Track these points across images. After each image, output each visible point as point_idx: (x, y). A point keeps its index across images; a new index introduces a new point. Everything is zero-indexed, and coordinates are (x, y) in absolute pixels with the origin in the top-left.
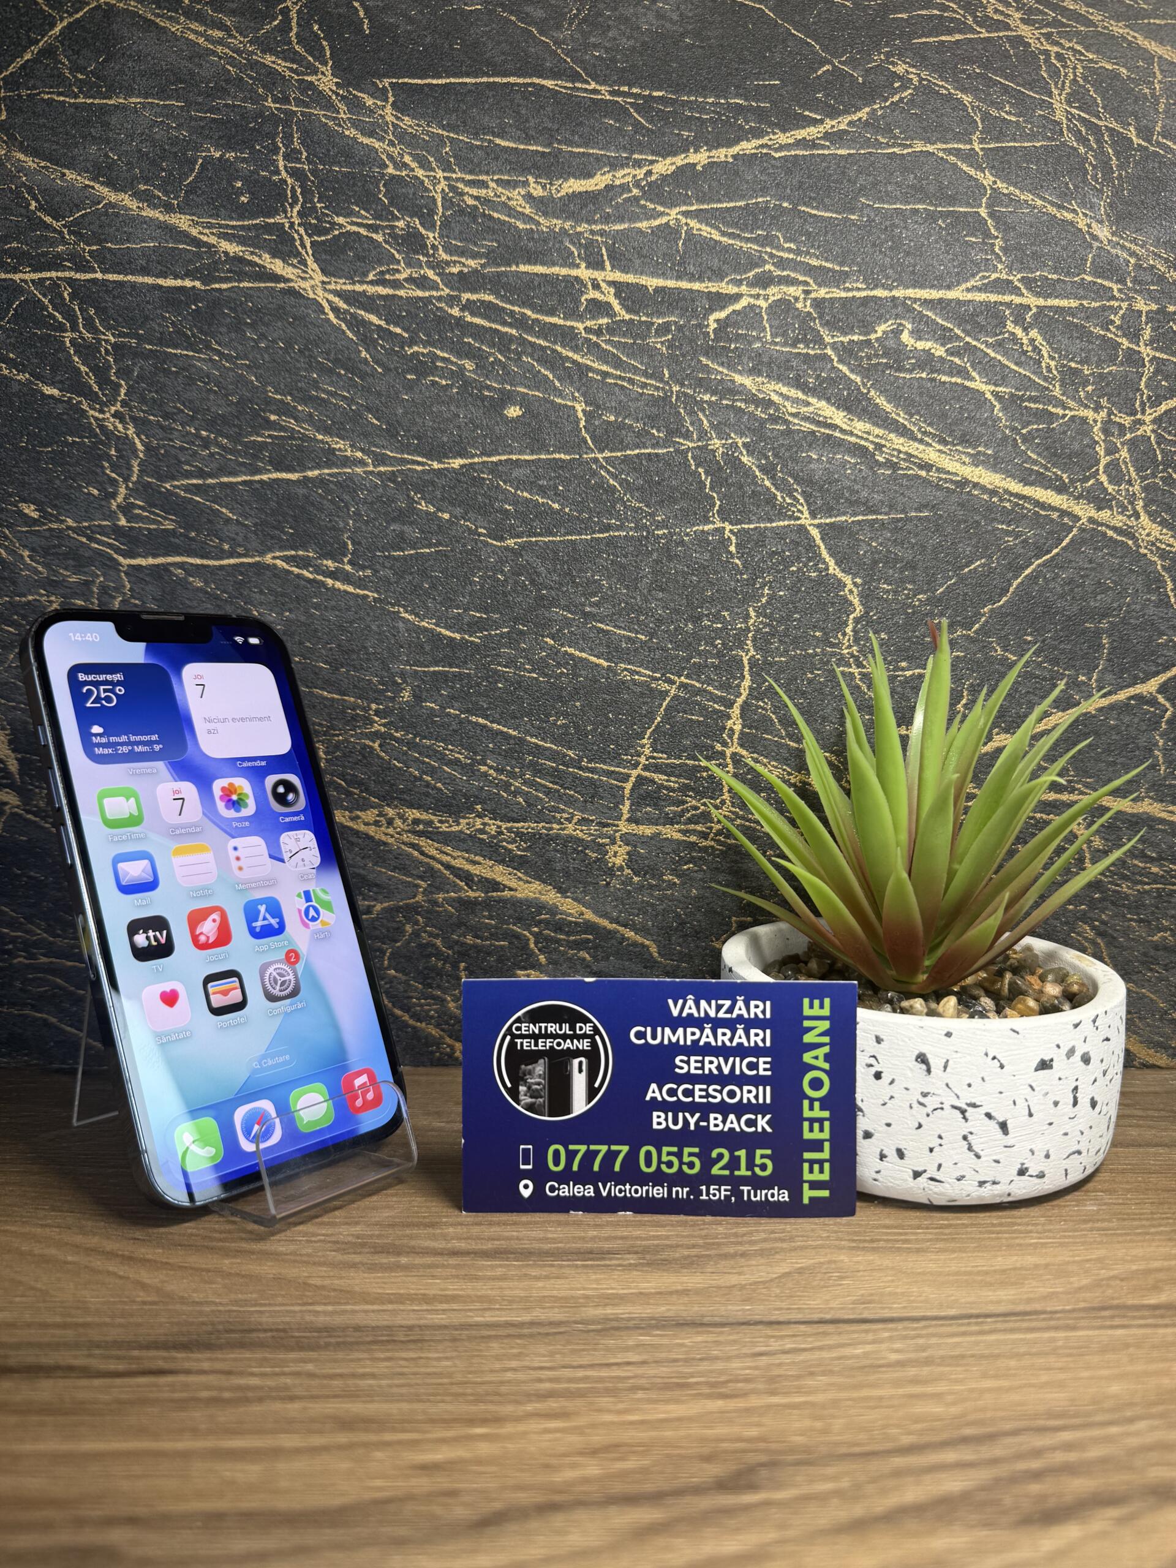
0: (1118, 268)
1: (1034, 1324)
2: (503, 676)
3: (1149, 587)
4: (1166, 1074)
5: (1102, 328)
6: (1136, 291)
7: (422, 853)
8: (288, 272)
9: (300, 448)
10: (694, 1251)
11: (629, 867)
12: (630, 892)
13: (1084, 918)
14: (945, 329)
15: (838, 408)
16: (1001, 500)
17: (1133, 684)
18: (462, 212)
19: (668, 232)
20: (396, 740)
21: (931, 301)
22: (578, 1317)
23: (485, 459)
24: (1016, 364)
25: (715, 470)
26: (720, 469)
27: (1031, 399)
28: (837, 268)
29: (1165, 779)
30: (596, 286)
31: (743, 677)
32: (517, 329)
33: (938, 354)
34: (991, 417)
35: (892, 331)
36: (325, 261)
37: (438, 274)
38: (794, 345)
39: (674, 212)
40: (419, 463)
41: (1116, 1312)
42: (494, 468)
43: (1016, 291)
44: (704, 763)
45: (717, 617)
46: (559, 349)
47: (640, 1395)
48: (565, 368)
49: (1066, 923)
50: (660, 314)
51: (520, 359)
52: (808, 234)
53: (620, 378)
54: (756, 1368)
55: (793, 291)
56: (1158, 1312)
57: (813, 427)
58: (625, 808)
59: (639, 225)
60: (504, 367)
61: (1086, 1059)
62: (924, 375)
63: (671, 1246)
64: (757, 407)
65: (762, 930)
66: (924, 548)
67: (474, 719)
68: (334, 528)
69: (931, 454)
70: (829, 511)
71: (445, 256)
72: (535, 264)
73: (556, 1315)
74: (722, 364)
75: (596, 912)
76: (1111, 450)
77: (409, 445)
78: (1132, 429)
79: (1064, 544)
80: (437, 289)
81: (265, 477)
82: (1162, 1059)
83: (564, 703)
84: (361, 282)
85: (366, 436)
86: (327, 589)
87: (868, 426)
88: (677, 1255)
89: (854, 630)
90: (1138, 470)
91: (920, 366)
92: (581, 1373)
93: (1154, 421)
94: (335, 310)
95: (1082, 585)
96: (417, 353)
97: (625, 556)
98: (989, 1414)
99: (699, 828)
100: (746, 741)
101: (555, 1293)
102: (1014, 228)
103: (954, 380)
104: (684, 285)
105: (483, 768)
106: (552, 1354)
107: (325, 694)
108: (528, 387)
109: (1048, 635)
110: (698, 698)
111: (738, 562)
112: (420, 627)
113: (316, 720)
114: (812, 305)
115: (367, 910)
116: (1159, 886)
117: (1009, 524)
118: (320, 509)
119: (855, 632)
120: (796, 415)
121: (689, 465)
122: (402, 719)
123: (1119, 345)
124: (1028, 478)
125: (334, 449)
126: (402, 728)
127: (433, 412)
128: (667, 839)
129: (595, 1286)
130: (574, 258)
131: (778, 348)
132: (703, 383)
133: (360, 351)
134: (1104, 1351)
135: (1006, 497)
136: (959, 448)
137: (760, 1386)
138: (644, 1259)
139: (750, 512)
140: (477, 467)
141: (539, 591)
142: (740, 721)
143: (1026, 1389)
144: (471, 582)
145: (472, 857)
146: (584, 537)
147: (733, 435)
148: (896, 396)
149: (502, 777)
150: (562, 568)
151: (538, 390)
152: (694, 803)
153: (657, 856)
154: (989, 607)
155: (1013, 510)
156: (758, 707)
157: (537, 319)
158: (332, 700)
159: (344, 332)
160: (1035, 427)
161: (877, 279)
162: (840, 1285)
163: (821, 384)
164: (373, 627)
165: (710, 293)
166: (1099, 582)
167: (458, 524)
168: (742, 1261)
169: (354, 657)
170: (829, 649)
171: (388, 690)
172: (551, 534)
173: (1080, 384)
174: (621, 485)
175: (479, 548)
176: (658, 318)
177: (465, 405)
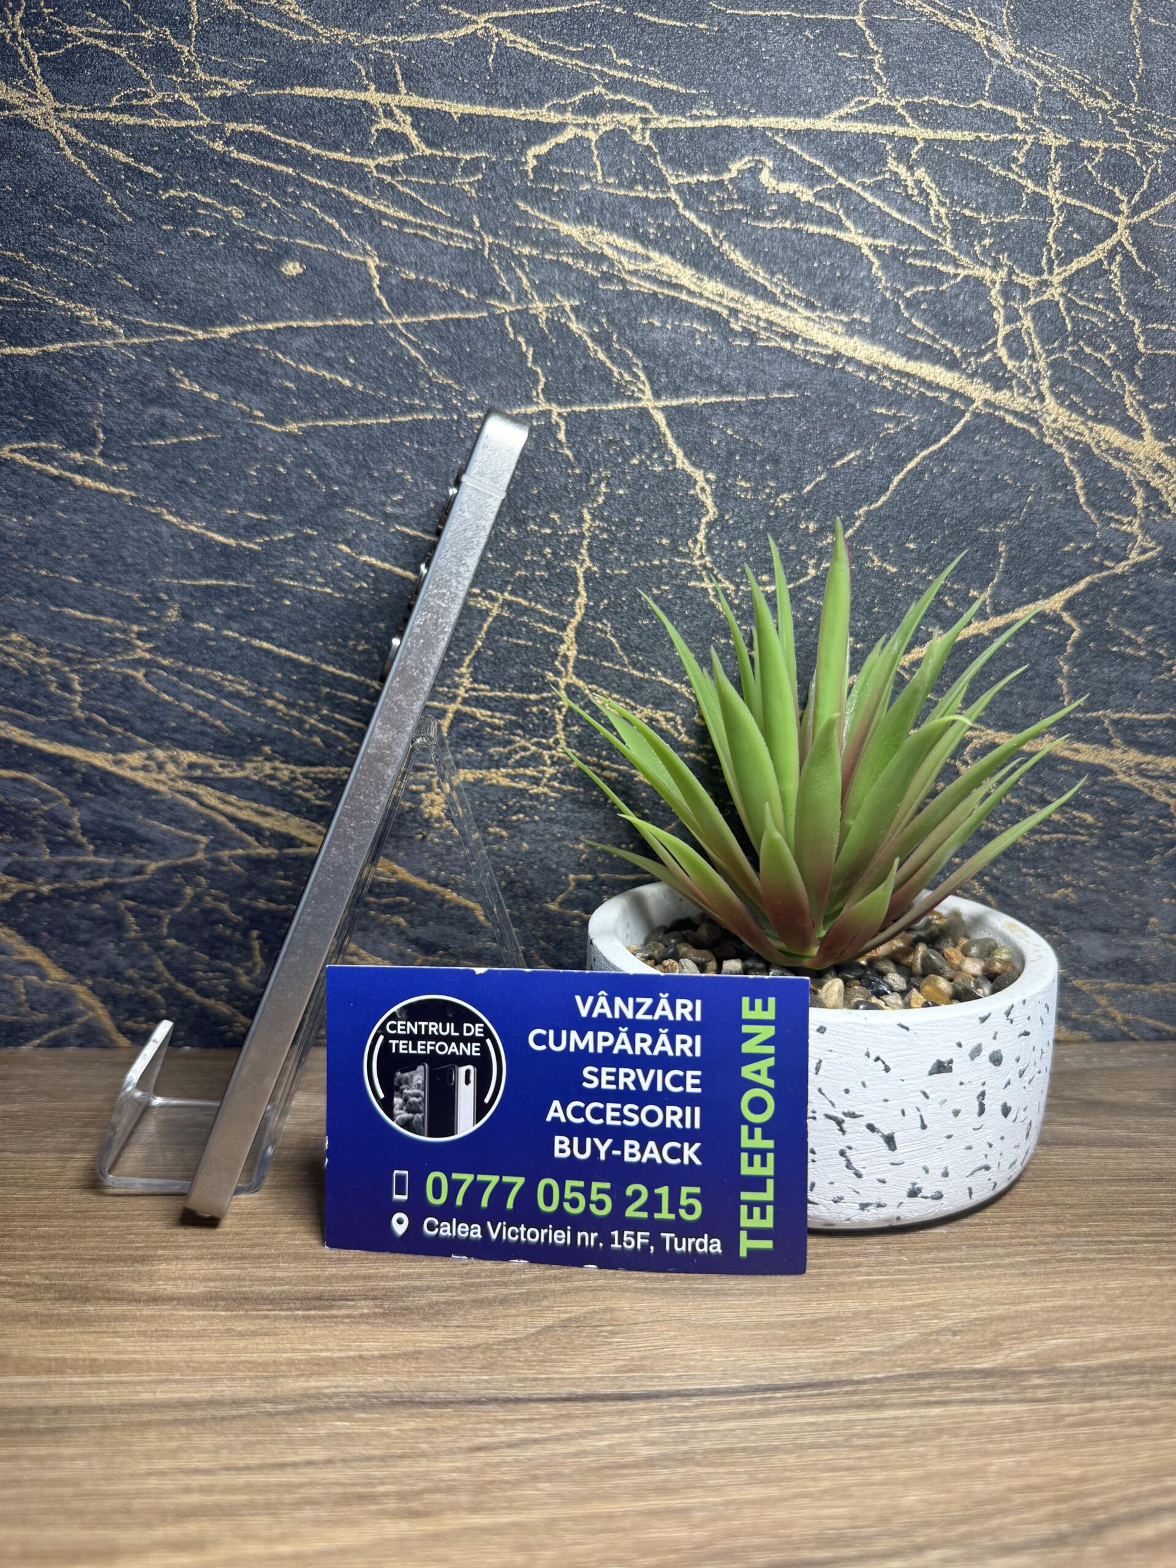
0: (1023, 92)
1: (834, 1400)
2: (288, 592)
3: (1054, 483)
5: (1003, 166)
6: (1044, 122)
7: (202, 803)
8: (14, 96)
9: (37, 317)
10: (446, 1296)
11: (448, 818)
12: (449, 848)
14: (814, 167)
15: (684, 264)
16: (880, 379)
17: (1036, 599)
18: (221, 19)
19: (475, 45)
20: (164, 668)
21: (797, 132)
22: (270, 1393)
23: (261, 327)
24: (900, 211)
25: (537, 340)
26: (544, 338)
27: (916, 254)
28: (683, 90)
30: (389, 114)
31: (577, 594)
32: (294, 167)
33: (804, 198)
34: (868, 277)
35: (750, 169)
36: (57, 82)
37: (196, 99)
38: (631, 187)
39: (482, 19)
40: (180, 333)
41: (937, 1381)
42: (270, 337)
43: (901, 121)
44: (533, 697)
45: (546, 521)
46: (346, 191)
47: (308, 1513)
48: (354, 216)
50: (467, 148)
51: (298, 204)
52: (647, 48)
53: (421, 226)
54: (468, 1470)
55: (629, 119)
56: (989, 1381)
57: (655, 288)
59: (440, 36)
60: (279, 214)
61: (996, 1059)
62: (788, 225)
64: (587, 263)
66: (788, 436)
67: (256, 643)
68: (80, 414)
69: (797, 320)
70: (676, 392)
71: (204, 77)
72: (313, 86)
73: (245, 1389)
74: (544, 210)
75: (411, 870)
76: (1012, 317)
77: (167, 310)
78: (1038, 292)
79: (955, 431)
80: (195, 117)
83: (366, 624)
84: (103, 110)
85: (115, 301)
86: (76, 487)
87: (721, 287)
88: (423, 1301)
89: (707, 537)
90: (1044, 342)
91: (783, 213)
93: (1064, 283)
94: (72, 144)
95: (975, 482)
96: (174, 198)
97: (433, 445)
99: (530, 772)
100: (583, 670)
101: (255, 1357)
102: (898, 43)
103: (824, 230)
104: (497, 112)
105: (270, 703)
106: (218, 1449)
107: (78, 614)
108: (310, 239)
109: (934, 542)
110: (525, 619)
111: (568, 452)
112: (186, 532)
113: (70, 646)
114: (651, 137)
115: (140, 871)
116: (1060, 835)
117: (889, 409)
118: (64, 391)
119: (709, 539)
120: (634, 273)
121: (507, 334)
122: (169, 643)
123: (1023, 187)
124: (912, 351)
125: (78, 318)
126: (170, 654)
127: (195, 270)
128: (491, 785)
129: (308, 1347)
130: (360, 78)
131: (611, 190)
132: (522, 234)
133: (105, 196)
134: (909, 1440)
135: (886, 374)
136: (829, 314)
137: (464, 1498)
138: (381, 1306)
139: (581, 391)
140: (249, 336)
141: (328, 487)
142: (575, 646)
143: (799, 1501)
144: (247, 477)
145: (262, 808)
146: (381, 421)
147: (558, 297)
148: (754, 249)
149: (294, 713)
150: (357, 459)
151: (322, 243)
152: (523, 742)
153: (481, 805)
154: (865, 508)
155: (894, 390)
156: (595, 629)
157: (318, 155)
158: (87, 621)
159: (84, 173)
160: (921, 289)
161: (731, 104)
162: (609, 1343)
163: (663, 235)
164: (131, 533)
165: (528, 121)
166: (995, 479)
167: (227, 406)
168: (499, 1310)
169: (111, 569)
170: (677, 560)
171: (151, 608)
172: (342, 416)
173: (975, 236)
174: (425, 357)
175: (256, 436)
176: (465, 153)
177: (234, 262)
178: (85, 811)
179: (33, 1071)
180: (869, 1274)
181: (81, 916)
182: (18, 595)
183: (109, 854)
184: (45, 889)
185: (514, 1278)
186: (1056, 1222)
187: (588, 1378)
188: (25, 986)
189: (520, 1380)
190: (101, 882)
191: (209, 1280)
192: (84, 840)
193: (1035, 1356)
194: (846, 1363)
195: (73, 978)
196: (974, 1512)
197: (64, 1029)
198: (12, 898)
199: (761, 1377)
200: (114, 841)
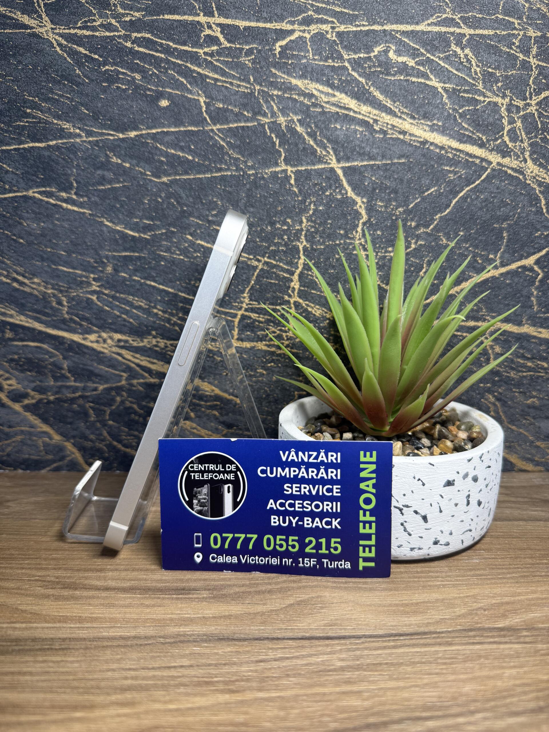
0: (518, 10)
1: (428, 641)
2: (163, 258)
3: (531, 203)
4: (530, 475)
5: (508, 47)
6: (529, 24)
7: (124, 358)
8: (32, 23)
9: (44, 129)
10: (243, 589)
13: (489, 391)
14: (415, 49)
15: (352, 98)
16: (447, 152)
17: (521, 259)
20: (105, 294)
21: (407, 32)
22: (162, 634)
23: (149, 131)
24: (457, 70)
25: (281, 135)
26: (284, 134)
27: (465, 91)
28: (351, 12)
29: (537, 313)
30: (210, 27)
31: (299, 258)
32: (165, 54)
33: (410, 64)
34: (441, 103)
35: (384, 50)
36: (52, 15)
37: (118, 22)
38: (326, 61)
40: (111, 135)
41: (478, 633)
42: (154, 137)
43: (458, 25)
44: (278, 307)
45: (285, 223)
46: (189, 65)
47: (182, 690)
48: (193, 77)
49: (479, 394)
50: (247, 43)
51: (167, 72)
53: (225, 82)
54: (256, 671)
55: (325, 27)
56: (502, 633)
57: (338, 110)
58: (236, 332)
60: (158, 77)
61: (475, 479)
62: (402, 78)
63: (230, 586)
64: (305, 98)
65: (307, 400)
66: (402, 180)
67: (148, 282)
68: (65, 174)
69: (406, 125)
70: (348, 159)
71: (122, 11)
72: (174, 14)
73: (151, 632)
74: (284, 73)
75: (221, 389)
76: (512, 122)
77: (105, 124)
78: (524, 109)
79: (483, 178)
80: (118, 31)
81: (26, 146)
82: (530, 467)
84: (74, 28)
85: (81, 120)
86: (63, 209)
87: (369, 109)
88: (232, 591)
89: (362, 229)
90: (527, 134)
91: (400, 72)
92: (151, 673)
93: (537, 104)
94: (60, 45)
95: (492, 202)
96: (108, 69)
97: (231, 187)
98: (387, 707)
100: (302, 294)
101: (155, 616)
103: (420, 80)
104: (261, 25)
105: (155, 311)
106: (139, 659)
107: (65, 269)
108: (173, 89)
109: (472, 232)
110: (275, 270)
111: (295, 189)
112: (115, 230)
113: (61, 284)
114: (336, 36)
115: (95, 389)
116: (532, 373)
117: (451, 166)
118: (57, 164)
119: (363, 231)
120: (328, 103)
121: (267, 133)
122: (108, 283)
123: (518, 57)
124: (462, 139)
125: (64, 128)
126: (109, 288)
127: (118, 105)
128: (259, 350)
129: (179, 612)
130: (196, 10)
131: (316, 62)
132: (274, 84)
133: (76, 70)
134: (465, 661)
135: (449, 150)
136: (422, 121)
137: (254, 684)
138: (212, 594)
139: (302, 160)
140: (144, 136)
141: (182, 208)
142: (298, 283)
143: (413, 689)
144: (144, 203)
145: (152, 360)
146: (207, 176)
147: (291, 115)
148: (385, 90)
149: (166, 316)
150: (195, 194)
151: (178, 90)
152: (273, 329)
153: (254, 359)
154: (439, 215)
155: (453, 158)
156: (308, 275)
157: (176, 48)
158: (69, 272)
159: (65, 59)
160: (467, 108)
161: (375, 19)
162: (320, 613)
163: (342, 84)
164: (90, 231)
165: (276, 29)
166: (502, 201)
167: (135, 170)
168: (268, 596)
169: (80, 248)
170: (348, 241)
171: (99, 266)
172: (187, 173)
173: (494, 81)
174: (227, 144)
175: (148, 184)
176: (246, 45)
177: (137, 101)
178: (69, 362)
179: (47, 482)
180: (442, 581)
181: (68, 410)
182: (38, 261)
183: (81, 381)
184: (52, 398)
185: (274, 581)
186: (532, 558)
187: (311, 629)
188: (43, 442)
189: (278, 629)
190: (77, 395)
191: (132, 580)
192: (69, 375)
193: (524, 621)
194: (433, 623)
195: (65, 439)
196: (498, 695)
197: (61, 463)
198: (37, 402)
199: (393, 630)
200: (83, 375)
